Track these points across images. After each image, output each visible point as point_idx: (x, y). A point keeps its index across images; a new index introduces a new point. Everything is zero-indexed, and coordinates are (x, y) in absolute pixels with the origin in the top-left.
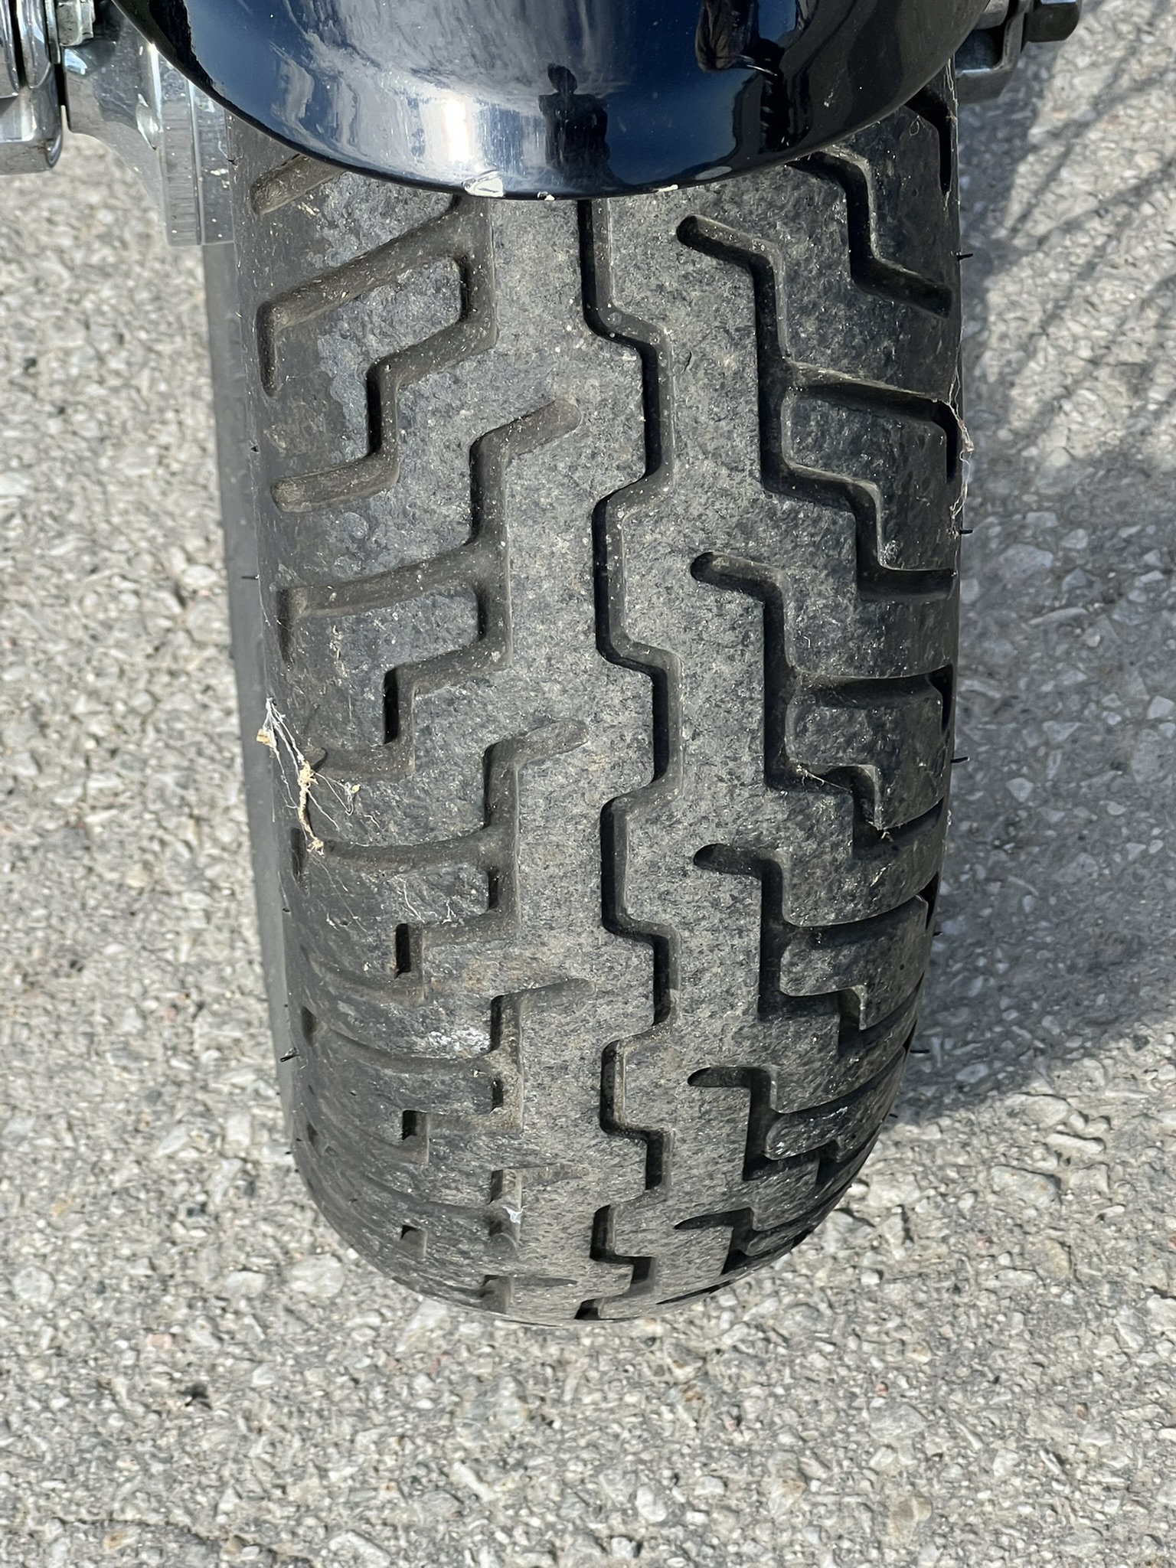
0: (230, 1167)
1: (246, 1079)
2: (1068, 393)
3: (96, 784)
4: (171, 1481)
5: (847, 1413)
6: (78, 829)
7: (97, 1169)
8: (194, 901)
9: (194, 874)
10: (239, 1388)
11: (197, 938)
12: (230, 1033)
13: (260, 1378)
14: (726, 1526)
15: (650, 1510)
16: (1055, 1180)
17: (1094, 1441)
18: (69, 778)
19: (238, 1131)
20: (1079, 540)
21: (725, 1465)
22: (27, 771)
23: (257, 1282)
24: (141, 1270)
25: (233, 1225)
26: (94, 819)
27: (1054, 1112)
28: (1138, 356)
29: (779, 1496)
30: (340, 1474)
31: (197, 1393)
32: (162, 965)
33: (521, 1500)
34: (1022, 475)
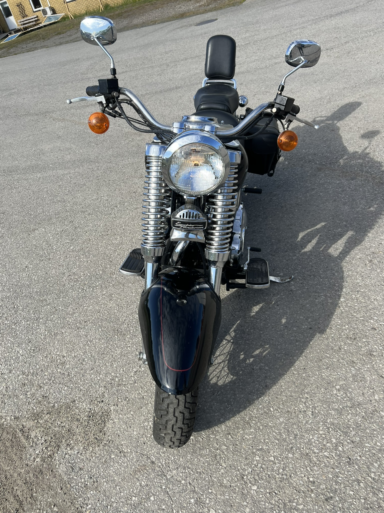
0: (149, 426)
1: (151, 419)
2: (213, 378)
3: (145, 394)
4: (142, 450)
5: (186, 454)
6: (143, 397)
7: (140, 425)
8: (150, 405)
9: (150, 403)
10: (147, 443)
11: (150, 408)
12: (151, 416)
13: (149, 443)
14: (177, 461)
15: (173, 458)
16: (203, 439)
17: (202, 459)
18: (143, 393)
19: (150, 423)
20: (212, 389)
21: (178, 456)
22: (140, 392)
23: (150, 435)
24: (142, 433)
25: (149, 431)
26: (145, 397)
27: (203, 433)
28: (218, 376)
29: (181, 459)
30: (153, 452)
31: (144, 443)
32: (147, 409)
33: (164, 456)
34: (210, 383)
